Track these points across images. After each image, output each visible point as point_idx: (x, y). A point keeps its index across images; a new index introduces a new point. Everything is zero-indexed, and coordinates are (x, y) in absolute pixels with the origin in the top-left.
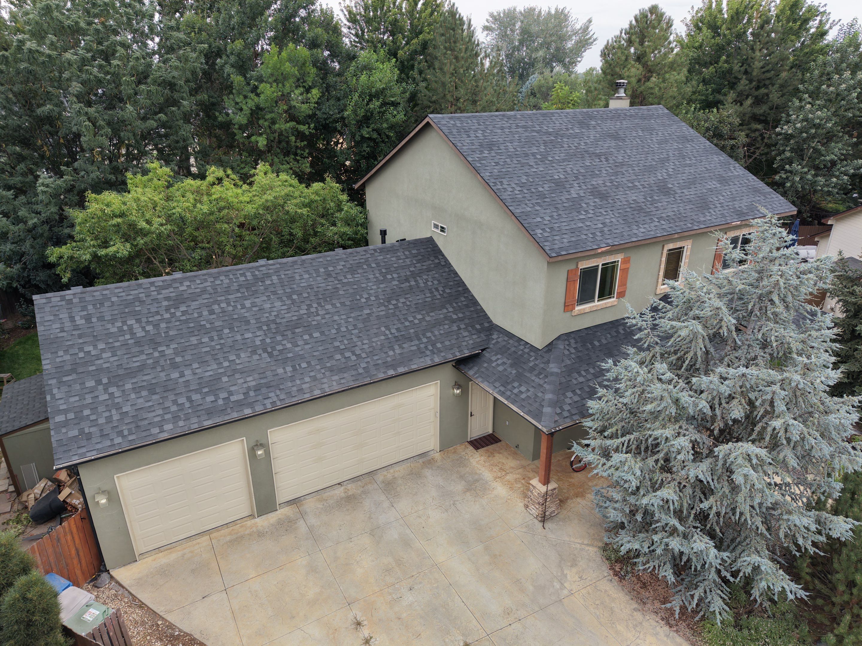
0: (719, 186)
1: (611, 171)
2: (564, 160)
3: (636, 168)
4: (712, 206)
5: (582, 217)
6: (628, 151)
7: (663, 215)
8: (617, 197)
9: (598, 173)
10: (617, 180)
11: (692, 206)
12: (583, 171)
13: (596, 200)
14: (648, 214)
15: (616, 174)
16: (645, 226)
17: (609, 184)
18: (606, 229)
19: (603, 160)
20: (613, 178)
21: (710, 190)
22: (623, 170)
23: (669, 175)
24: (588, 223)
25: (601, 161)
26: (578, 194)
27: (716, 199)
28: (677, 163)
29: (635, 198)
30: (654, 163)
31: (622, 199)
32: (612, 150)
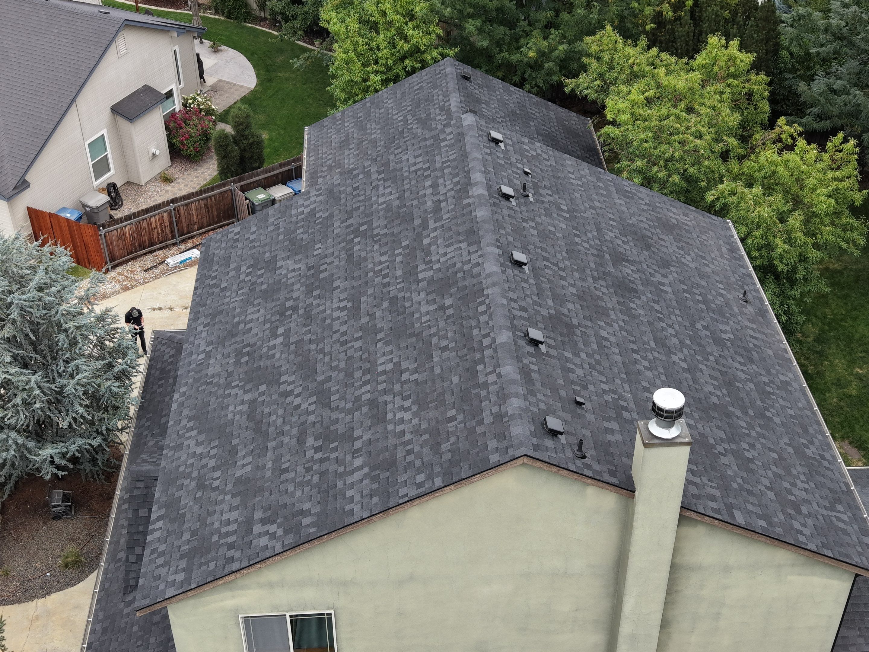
0: (238, 473)
1: (314, 312)
2: (350, 256)
3: (313, 347)
4: (201, 438)
5: (243, 269)
6: (358, 344)
7: (212, 361)
8: (262, 311)
9: (315, 293)
10: (294, 317)
11: (211, 407)
12: (322, 276)
13: (264, 287)
14: (221, 342)
15: (308, 316)
16: (204, 334)
17: (289, 304)
18: (217, 290)
19: (342, 304)
20: (301, 312)
21: (234, 452)
22: (313, 328)
23: (287, 394)
24: (232, 274)
25: (340, 301)
26: (281, 267)
27: (212, 453)
28: (311, 419)
29: (254, 331)
30: (320, 378)
31: (255, 317)
32: (365, 320)
